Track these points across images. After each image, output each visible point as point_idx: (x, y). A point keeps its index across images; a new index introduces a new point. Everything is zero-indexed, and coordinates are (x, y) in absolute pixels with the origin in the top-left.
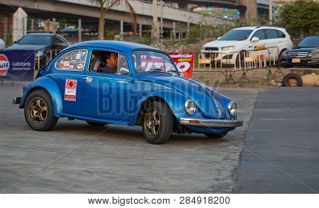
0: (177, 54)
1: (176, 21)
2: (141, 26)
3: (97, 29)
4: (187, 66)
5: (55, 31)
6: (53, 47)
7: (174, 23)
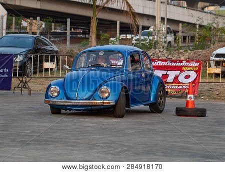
0: (181, 61)
1: (183, 22)
2: (140, 27)
4: (193, 75)
5: (38, 32)
7: (181, 24)
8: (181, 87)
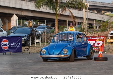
0: (96, 37)
2: (77, 23)
3: (55, 25)
4: (101, 43)
5: (32, 26)
6: (32, 34)
7: (94, 21)
8: (96, 48)
